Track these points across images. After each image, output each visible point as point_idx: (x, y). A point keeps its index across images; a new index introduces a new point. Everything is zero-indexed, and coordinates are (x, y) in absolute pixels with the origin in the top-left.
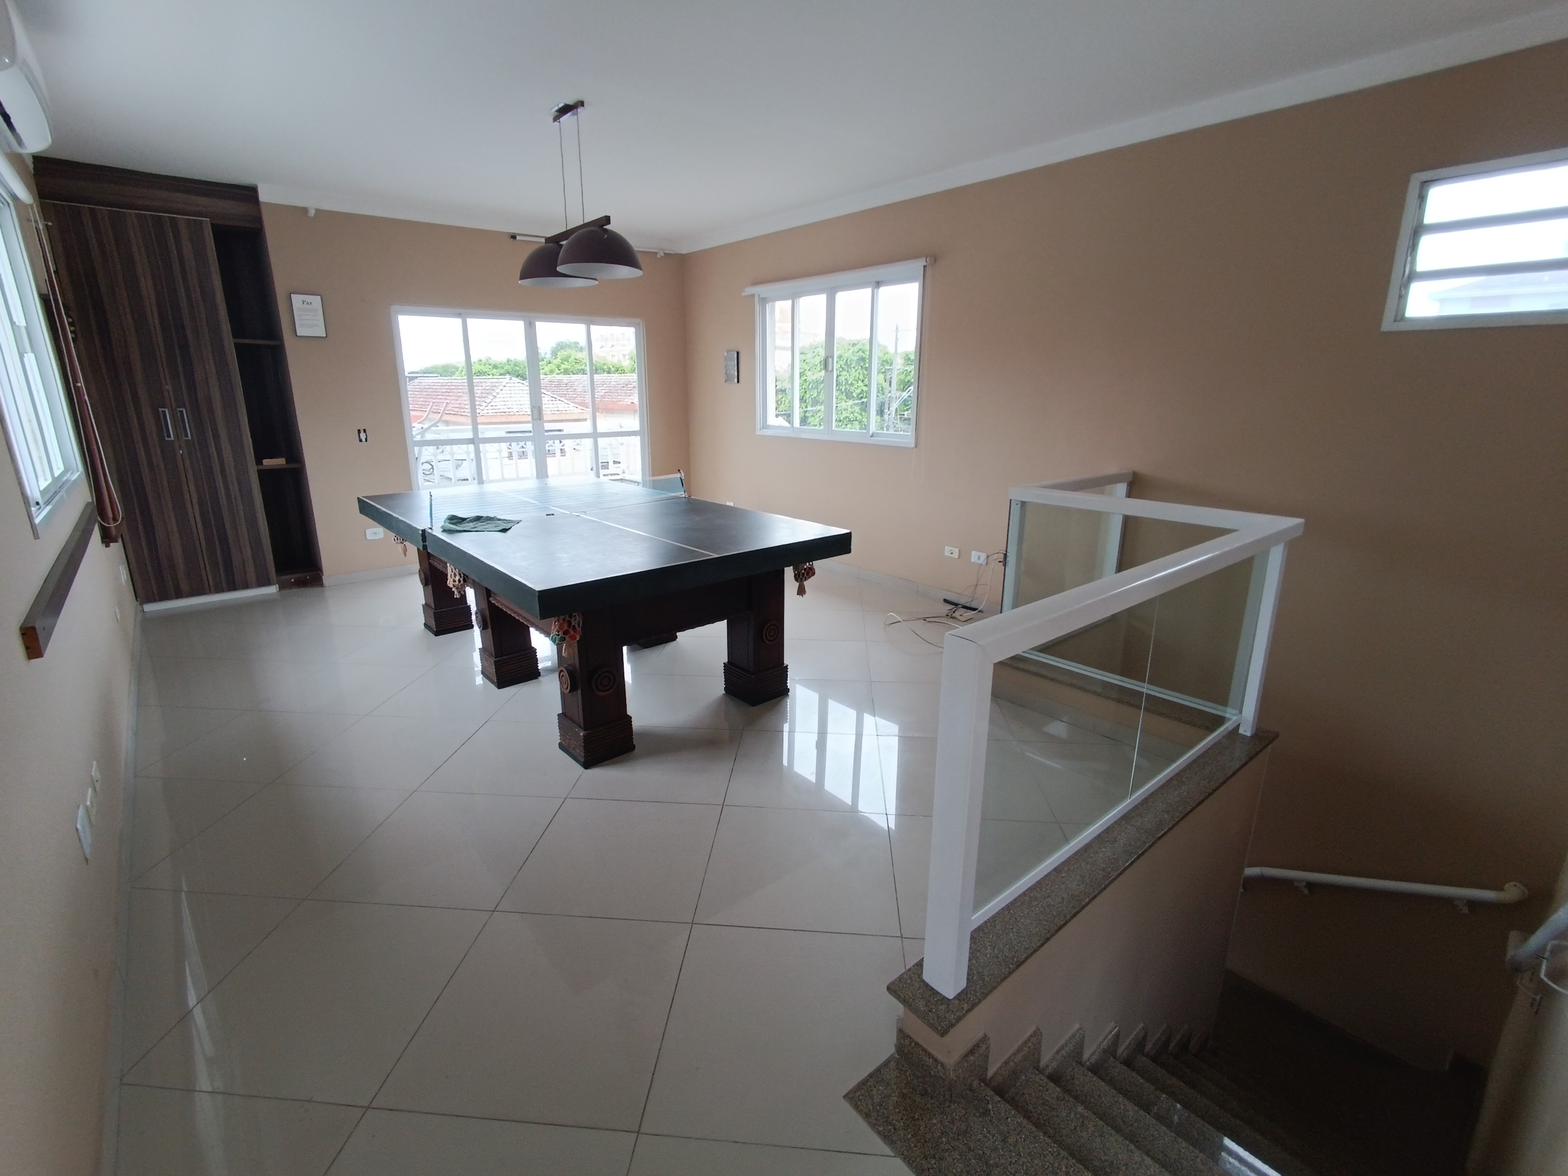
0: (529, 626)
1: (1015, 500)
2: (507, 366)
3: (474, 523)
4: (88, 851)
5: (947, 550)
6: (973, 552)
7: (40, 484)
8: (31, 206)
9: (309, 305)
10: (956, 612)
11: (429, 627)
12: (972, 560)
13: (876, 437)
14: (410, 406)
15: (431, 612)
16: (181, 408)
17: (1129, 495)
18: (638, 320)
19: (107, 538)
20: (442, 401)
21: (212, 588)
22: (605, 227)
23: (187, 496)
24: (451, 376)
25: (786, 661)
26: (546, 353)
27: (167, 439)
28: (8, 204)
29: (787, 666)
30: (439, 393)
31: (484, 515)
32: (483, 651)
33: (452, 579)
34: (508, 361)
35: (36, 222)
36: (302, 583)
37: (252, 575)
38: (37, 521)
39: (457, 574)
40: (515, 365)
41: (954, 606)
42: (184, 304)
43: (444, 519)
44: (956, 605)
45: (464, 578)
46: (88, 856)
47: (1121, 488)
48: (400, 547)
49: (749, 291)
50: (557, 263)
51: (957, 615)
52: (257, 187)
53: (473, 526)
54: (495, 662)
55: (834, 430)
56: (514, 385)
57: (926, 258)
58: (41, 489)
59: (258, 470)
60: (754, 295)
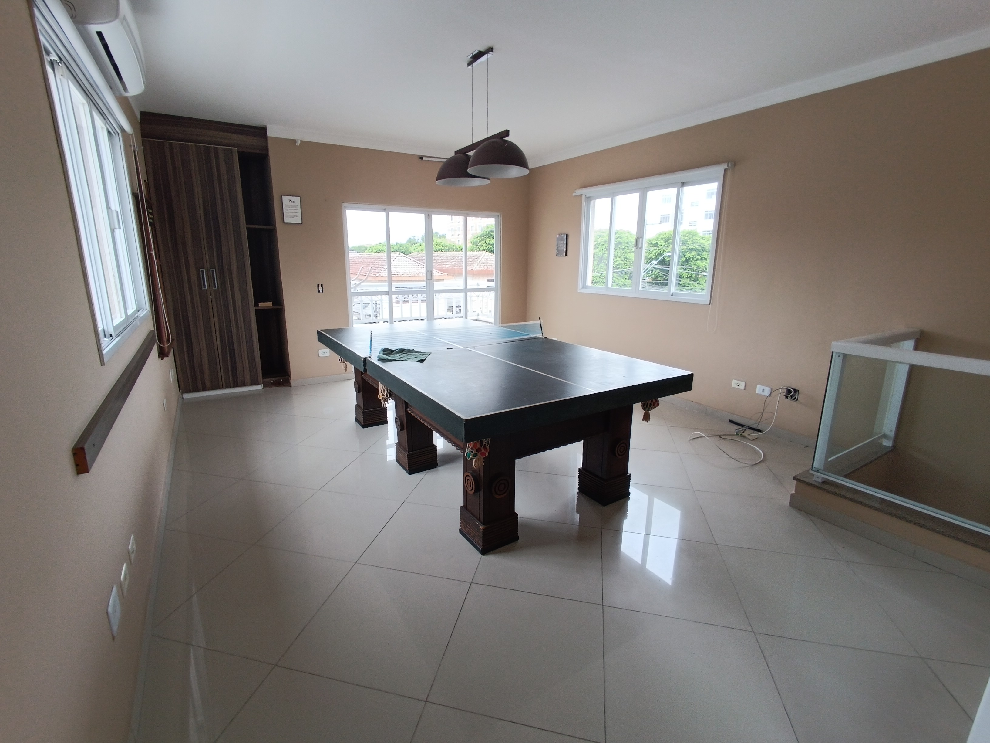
0: (432, 429)
1: (836, 353)
2: (396, 247)
3: (400, 354)
4: (115, 628)
5: (734, 383)
6: (758, 386)
7: (114, 322)
8: (132, 135)
9: (293, 203)
10: (745, 433)
11: (359, 421)
12: (757, 392)
13: (674, 296)
14: (351, 271)
15: (361, 411)
16: (212, 268)
17: (916, 348)
18: (498, 214)
19: (162, 354)
20: (358, 267)
21: (224, 387)
22: (505, 139)
23: (213, 325)
24: (363, 252)
25: (630, 471)
26: (419, 239)
27: (203, 289)
28: (118, 134)
29: (630, 475)
30: (357, 263)
31: (406, 349)
32: (399, 445)
33: (382, 394)
34: (396, 244)
35: (134, 146)
36: (278, 384)
37: (248, 378)
38: (104, 352)
39: (386, 390)
40: (401, 246)
41: (741, 427)
42: (219, 202)
43: (379, 351)
44: (742, 426)
45: (390, 393)
46: (115, 634)
47: (909, 344)
48: (343, 365)
49: (579, 192)
50: (468, 166)
51: (746, 434)
52: (266, 126)
53: (399, 357)
54: (408, 455)
55: (640, 290)
56: (401, 258)
57: (728, 163)
58: (114, 325)
59: (255, 310)
60: (582, 195)
